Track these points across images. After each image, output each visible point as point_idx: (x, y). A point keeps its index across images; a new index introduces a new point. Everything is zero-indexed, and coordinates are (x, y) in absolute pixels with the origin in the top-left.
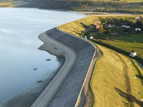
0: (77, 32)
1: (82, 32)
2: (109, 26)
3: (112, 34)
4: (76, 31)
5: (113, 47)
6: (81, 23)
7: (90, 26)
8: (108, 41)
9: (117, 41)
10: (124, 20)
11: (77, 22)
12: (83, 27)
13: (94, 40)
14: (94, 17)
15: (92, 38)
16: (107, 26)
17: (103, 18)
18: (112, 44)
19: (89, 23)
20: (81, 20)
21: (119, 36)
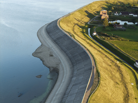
0: (80, 25)
1: (86, 24)
2: (115, 14)
3: (117, 27)
4: (80, 23)
5: (117, 50)
6: (86, 12)
7: (95, 14)
8: (112, 39)
9: (122, 40)
10: (132, 6)
11: (82, 11)
12: (87, 16)
13: (97, 36)
14: (100, 2)
15: (95, 34)
16: (113, 14)
17: (110, 2)
18: (116, 45)
19: (95, 9)
20: (86, 7)
21: (125, 31)
